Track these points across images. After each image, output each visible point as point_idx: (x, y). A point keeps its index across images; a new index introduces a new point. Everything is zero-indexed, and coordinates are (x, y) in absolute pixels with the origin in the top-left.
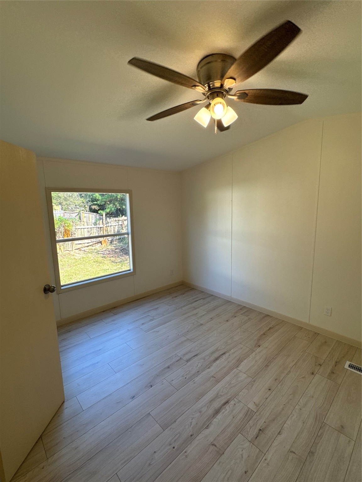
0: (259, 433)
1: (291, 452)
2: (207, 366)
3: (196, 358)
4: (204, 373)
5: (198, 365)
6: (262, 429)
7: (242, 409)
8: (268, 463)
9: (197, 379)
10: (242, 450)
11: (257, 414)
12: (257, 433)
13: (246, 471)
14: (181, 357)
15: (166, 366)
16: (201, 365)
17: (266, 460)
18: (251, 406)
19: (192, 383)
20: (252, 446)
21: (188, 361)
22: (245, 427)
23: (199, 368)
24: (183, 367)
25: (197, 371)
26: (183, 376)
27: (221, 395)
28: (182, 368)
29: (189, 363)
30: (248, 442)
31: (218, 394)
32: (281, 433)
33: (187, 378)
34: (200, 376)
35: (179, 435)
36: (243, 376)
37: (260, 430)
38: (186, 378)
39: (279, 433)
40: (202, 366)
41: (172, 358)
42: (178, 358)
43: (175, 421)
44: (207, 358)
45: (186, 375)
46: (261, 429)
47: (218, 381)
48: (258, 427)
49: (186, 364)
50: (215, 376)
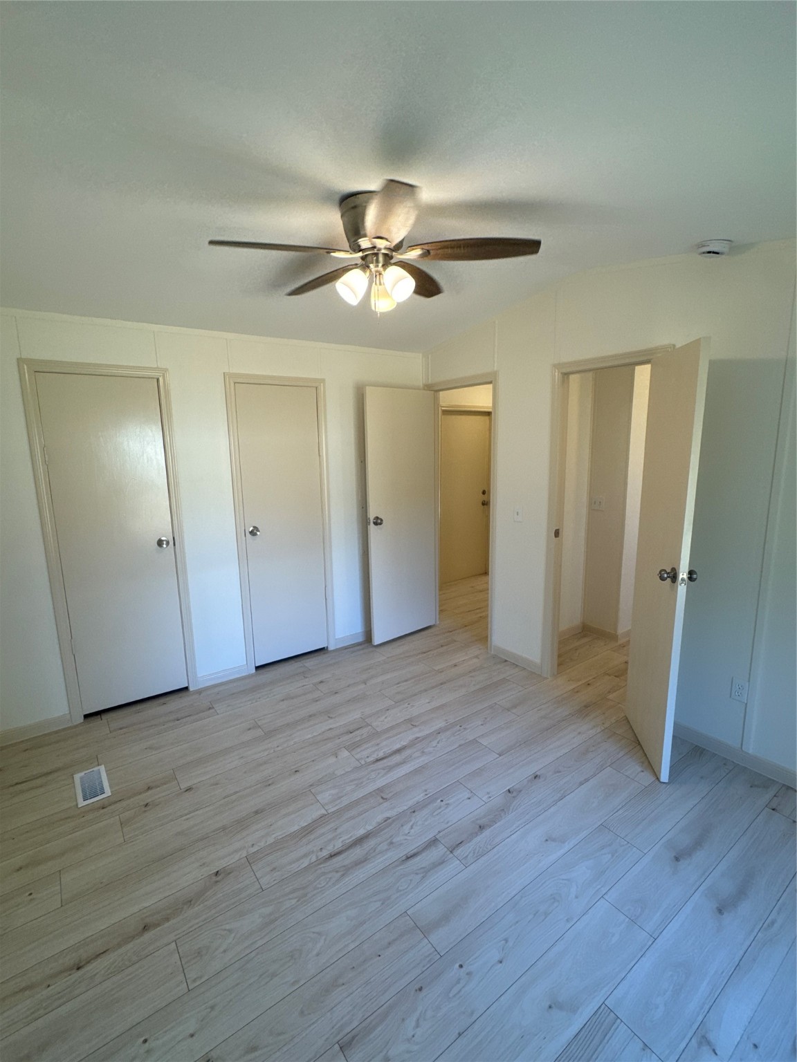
2: (390, 824)
3: (411, 849)
4: (400, 810)
5: (412, 827)
9: (419, 797)
14: (451, 855)
15: (487, 833)
16: (404, 827)
21: (434, 842)
23: (411, 821)
24: (447, 826)
25: (416, 813)
26: (448, 804)
28: (449, 824)
29: (430, 836)
33: (439, 800)
34: (411, 803)
38: (442, 801)
40: (402, 826)
41: (474, 853)
42: (458, 852)
43: (460, 746)
44: (384, 846)
45: (440, 808)
47: (380, 790)
49: (439, 832)
50: (381, 800)
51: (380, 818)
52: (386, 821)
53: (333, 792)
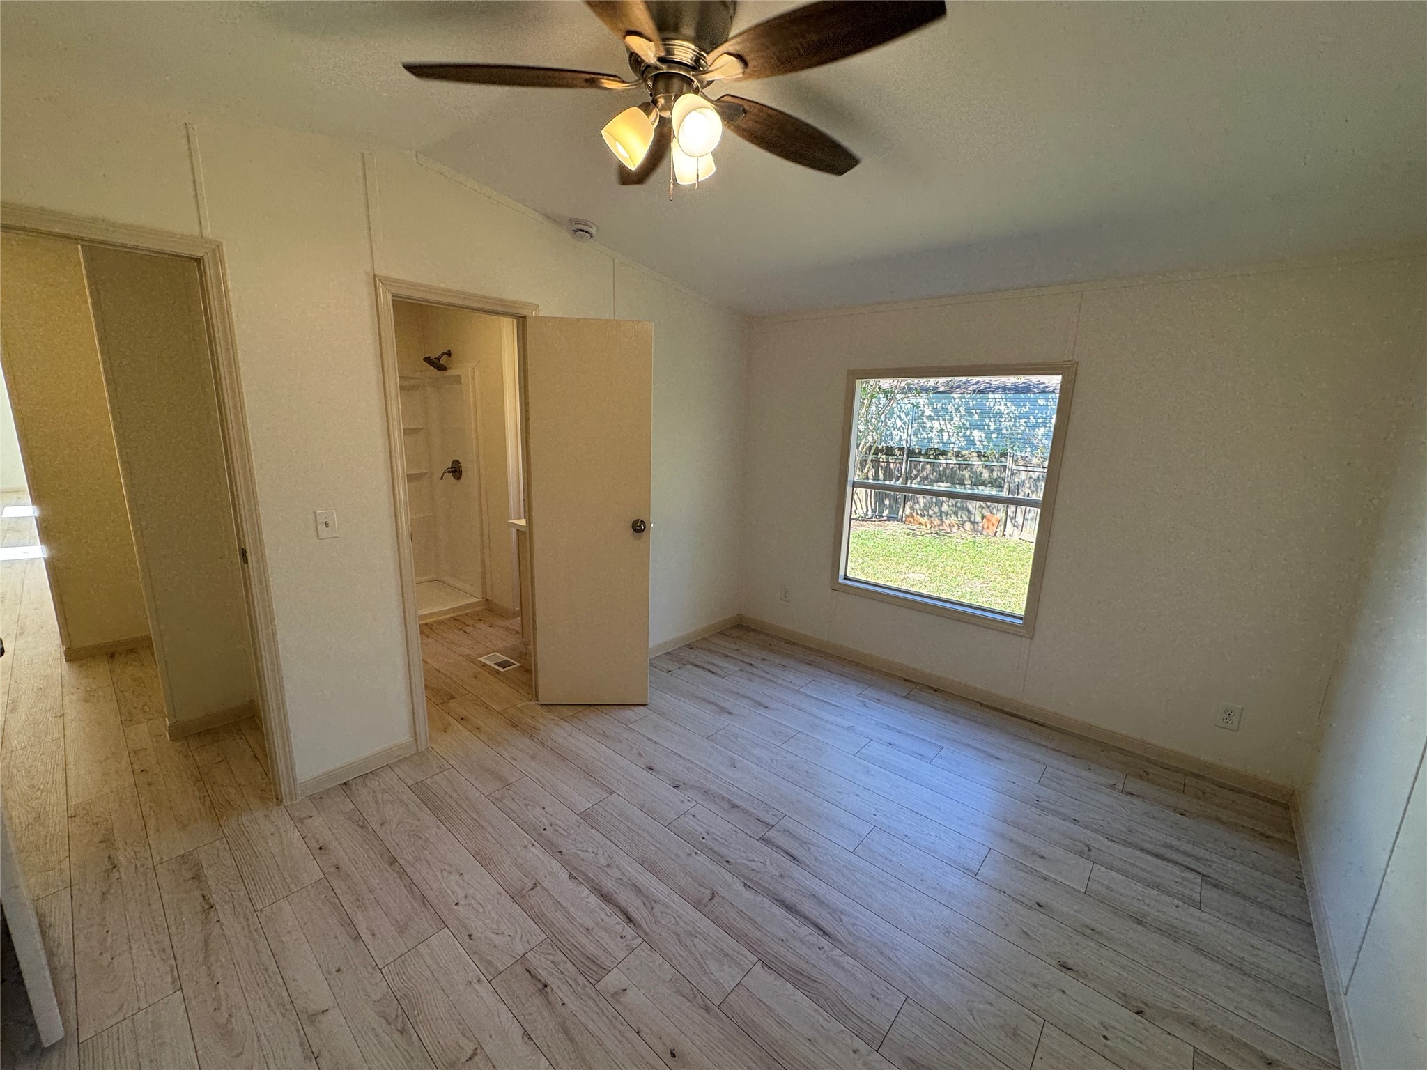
0: (540, 980)
1: (476, 1049)
2: (755, 882)
4: (729, 877)
6: (547, 993)
7: (606, 951)
8: (471, 983)
10: (510, 936)
11: (590, 990)
12: (539, 977)
13: (472, 937)
17: (479, 980)
18: (613, 980)
19: (688, 850)
20: (515, 957)
22: (558, 951)
25: (729, 860)
27: (652, 908)
30: (524, 951)
31: (655, 902)
32: (526, 1039)
35: (566, 834)
36: (727, 976)
37: (546, 986)
39: (526, 1035)
46: (548, 989)
47: (698, 905)
48: (554, 983)
50: (717, 899)
51: (748, 894)
52: (750, 887)
53: (713, 966)
